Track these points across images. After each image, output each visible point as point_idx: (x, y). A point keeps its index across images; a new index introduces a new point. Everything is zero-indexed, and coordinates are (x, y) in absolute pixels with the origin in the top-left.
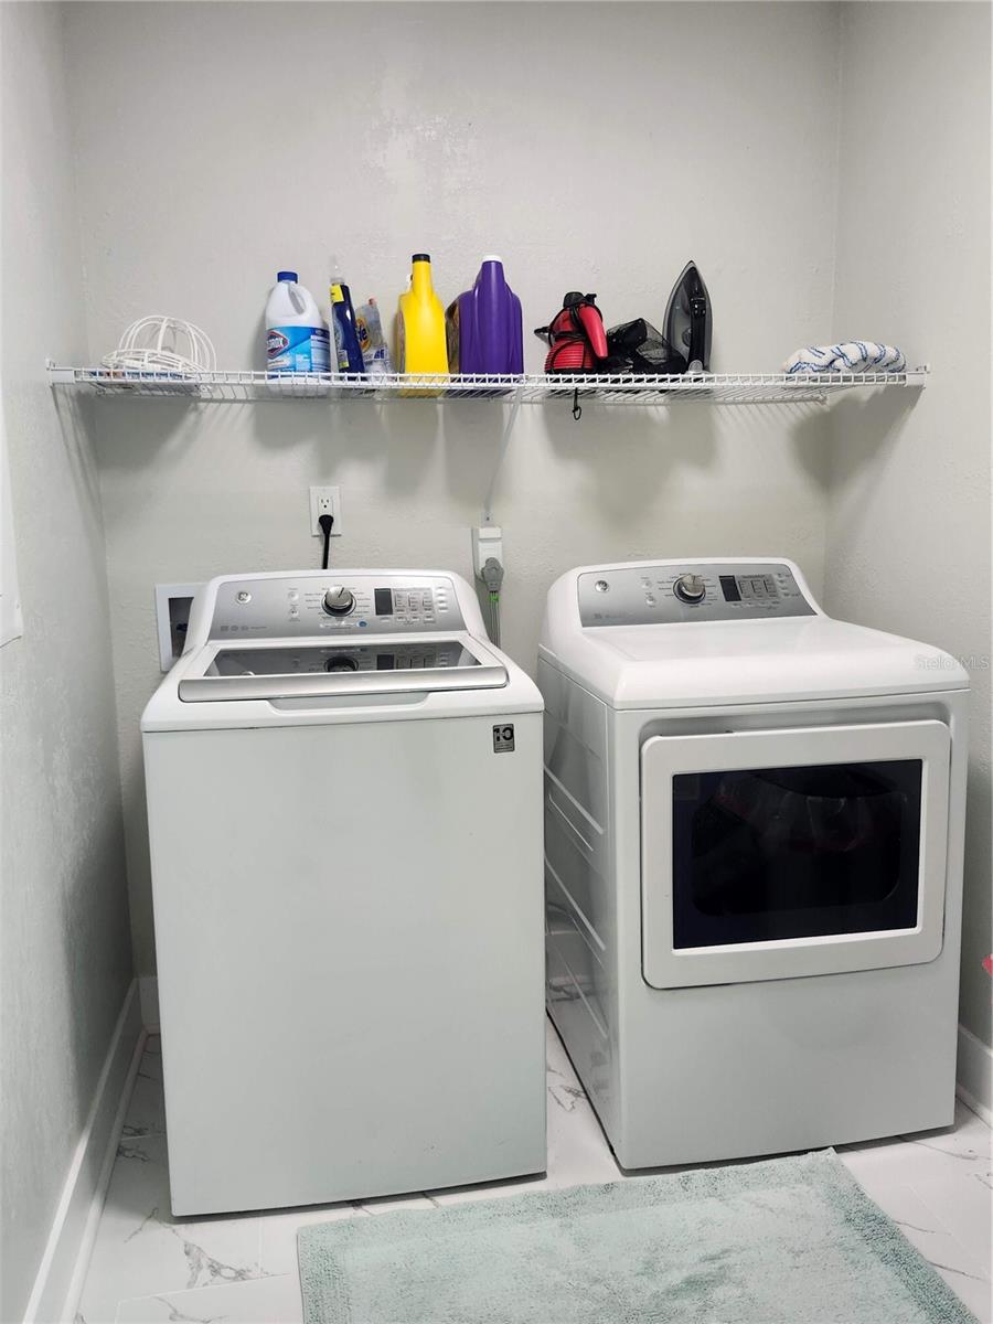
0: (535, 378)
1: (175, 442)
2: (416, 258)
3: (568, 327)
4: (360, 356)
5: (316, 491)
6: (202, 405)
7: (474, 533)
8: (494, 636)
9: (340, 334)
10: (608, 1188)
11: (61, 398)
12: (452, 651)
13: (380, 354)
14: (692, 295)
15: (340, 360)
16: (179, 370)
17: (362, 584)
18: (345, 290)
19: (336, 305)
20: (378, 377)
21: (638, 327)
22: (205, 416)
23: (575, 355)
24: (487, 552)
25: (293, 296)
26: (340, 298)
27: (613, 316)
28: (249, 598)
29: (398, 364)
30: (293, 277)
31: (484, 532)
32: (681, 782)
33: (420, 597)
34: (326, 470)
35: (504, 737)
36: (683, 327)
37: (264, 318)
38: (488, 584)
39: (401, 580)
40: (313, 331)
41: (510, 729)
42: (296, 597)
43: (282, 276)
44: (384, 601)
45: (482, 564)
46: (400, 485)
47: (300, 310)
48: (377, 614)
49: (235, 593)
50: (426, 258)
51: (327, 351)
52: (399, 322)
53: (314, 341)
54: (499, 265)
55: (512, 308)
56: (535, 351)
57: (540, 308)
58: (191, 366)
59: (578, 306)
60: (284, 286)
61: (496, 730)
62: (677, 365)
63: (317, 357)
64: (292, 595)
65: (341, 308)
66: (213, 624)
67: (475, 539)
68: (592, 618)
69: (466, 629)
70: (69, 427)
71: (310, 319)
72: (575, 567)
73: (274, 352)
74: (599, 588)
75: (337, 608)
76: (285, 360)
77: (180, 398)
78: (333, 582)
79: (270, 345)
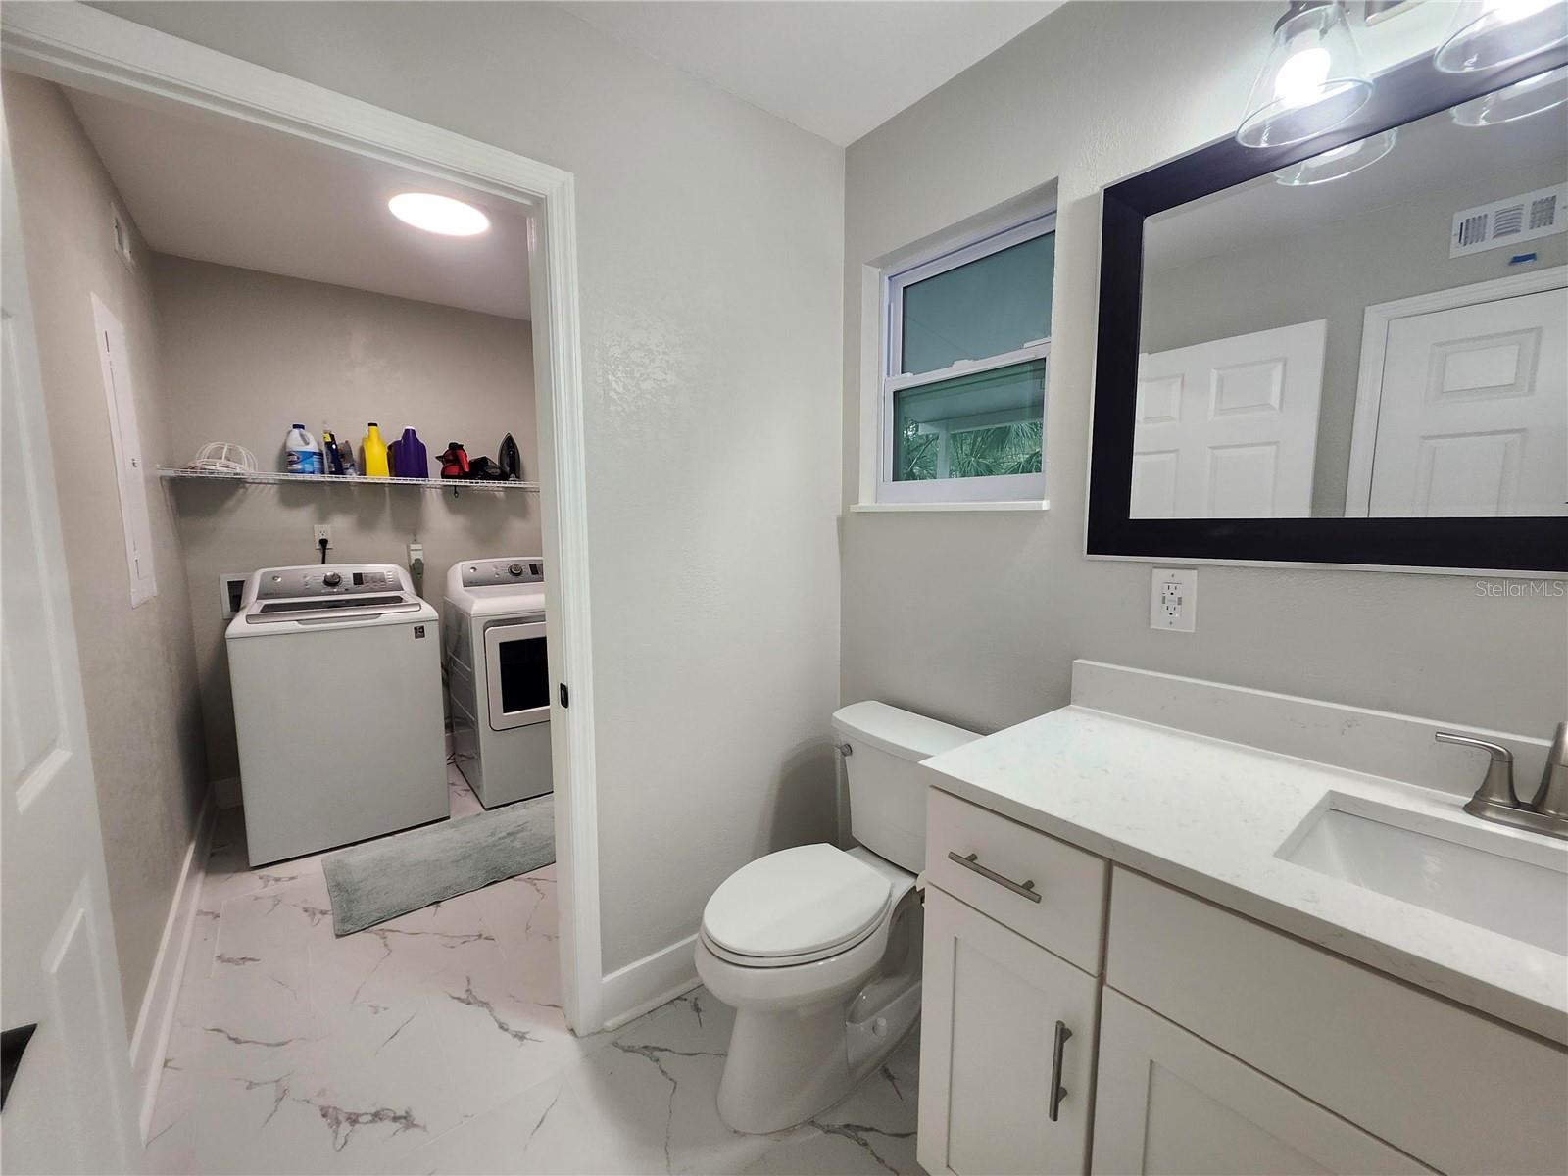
0: (435, 480)
1: (231, 503)
2: (370, 425)
3: (451, 457)
4: (341, 466)
5: (318, 528)
6: (248, 485)
7: (408, 547)
8: (420, 594)
9: (330, 456)
10: (479, 815)
11: (164, 483)
12: (399, 599)
13: (352, 465)
14: (509, 447)
15: (330, 467)
16: (238, 471)
17: (346, 571)
18: (332, 436)
19: (327, 443)
20: (352, 477)
21: (484, 459)
22: (250, 490)
23: (455, 470)
24: (414, 555)
25: (302, 436)
26: (329, 439)
27: (472, 453)
28: (279, 580)
29: (363, 473)
30: (302, 427)
31: (412, 546)
32: (503, 646)
33: (378, 577)
34: (323, 517)
35: (420, 632)
36: (506, 460)
37: (285, 446)
38: (417, 571)
39: (369, 569)
40: (314, 453)
41: (423, 628)
42: (308, 578)
43: (295, 427)
44: (358, 579)
45: (413, 561)
46: (366, 524)
47: (307, 444)
48: (355, 584)
49: (272, 576)
50: (376, 425)
51: (322, 463)
52: (362, 451)
53: (315, 458)
54: (413, 431)
55: (421, 449)
56: (435, 467)
57: (435, 448)
58: (243, 469)
59: (455, 448)
60: (296, 431)
61: (415, 629)
62: (504, 477)
63: (317, 465)
64: (305, 577)
65: (329, 445)
66: (259, 592)
67: (409, 550)
68: (468, 583)
69: (403, 590)
70: (167, 496)
71: (312, 447)
72: (460, 561)
73: (292, 462)
74: (472, 571)
75: (332, 582)
76: (299, 467)
77: (237, 483)
78: (329, 570)
79: (287, 459)
